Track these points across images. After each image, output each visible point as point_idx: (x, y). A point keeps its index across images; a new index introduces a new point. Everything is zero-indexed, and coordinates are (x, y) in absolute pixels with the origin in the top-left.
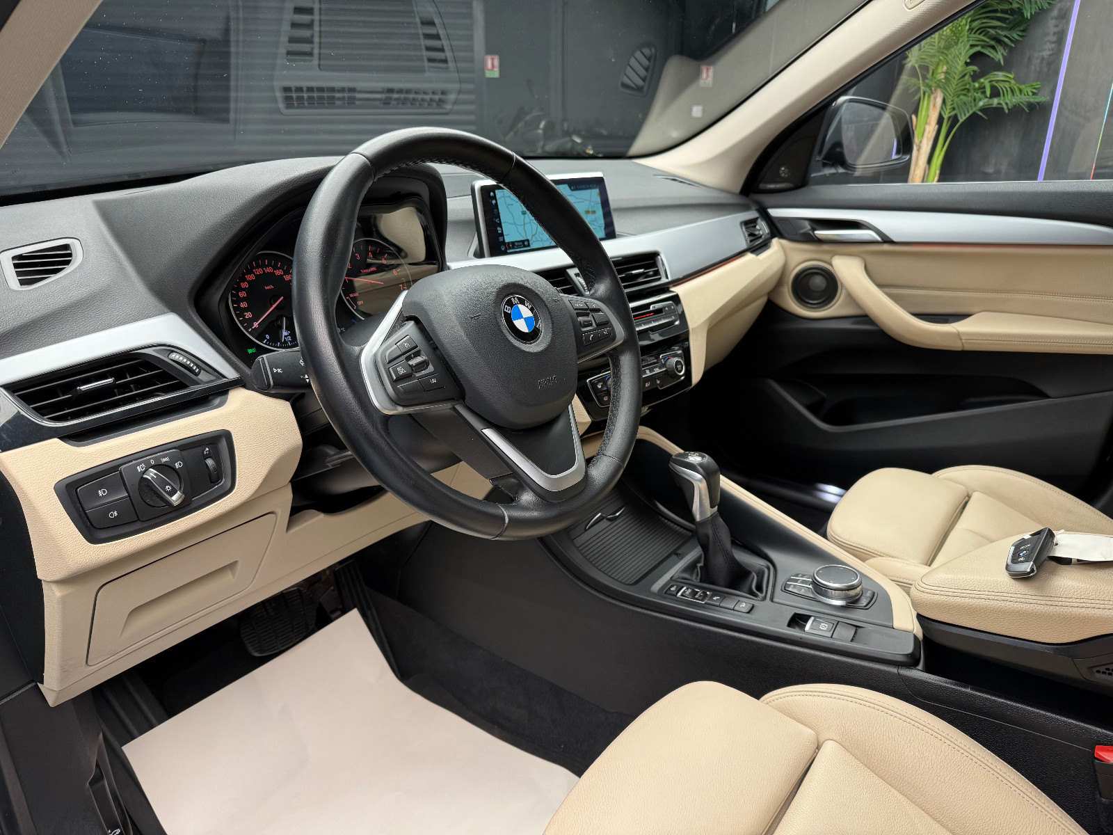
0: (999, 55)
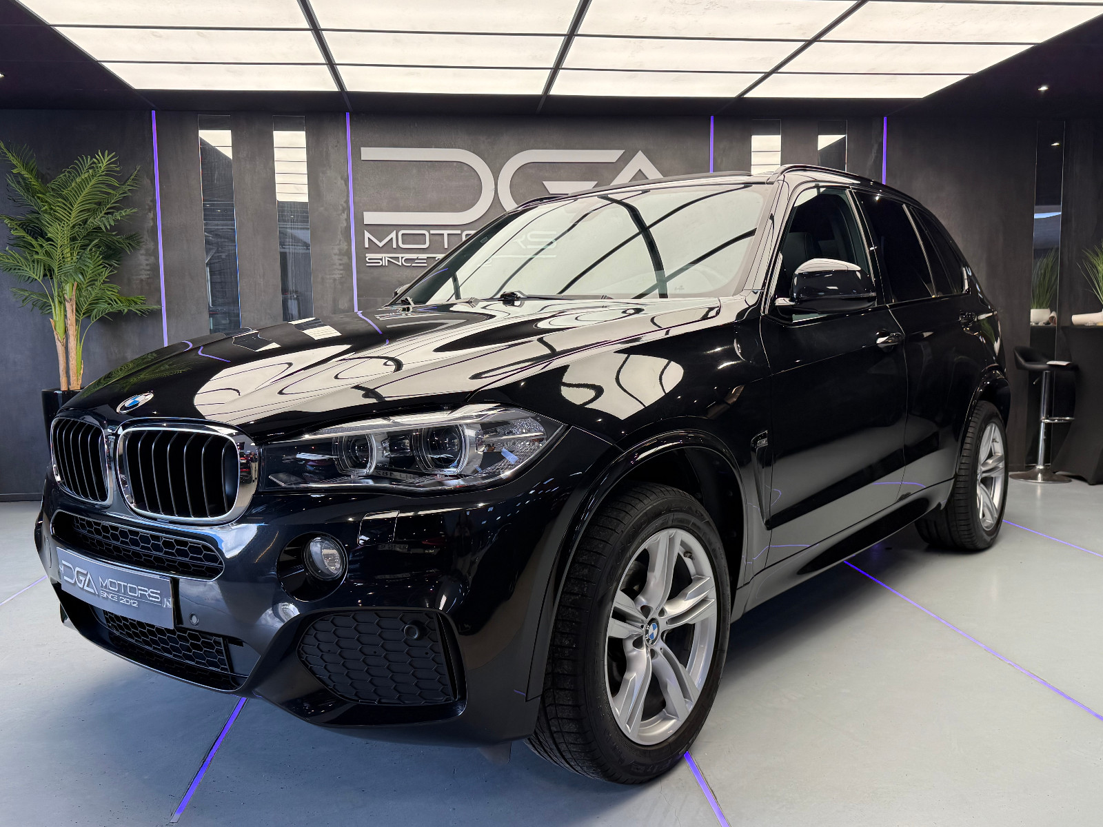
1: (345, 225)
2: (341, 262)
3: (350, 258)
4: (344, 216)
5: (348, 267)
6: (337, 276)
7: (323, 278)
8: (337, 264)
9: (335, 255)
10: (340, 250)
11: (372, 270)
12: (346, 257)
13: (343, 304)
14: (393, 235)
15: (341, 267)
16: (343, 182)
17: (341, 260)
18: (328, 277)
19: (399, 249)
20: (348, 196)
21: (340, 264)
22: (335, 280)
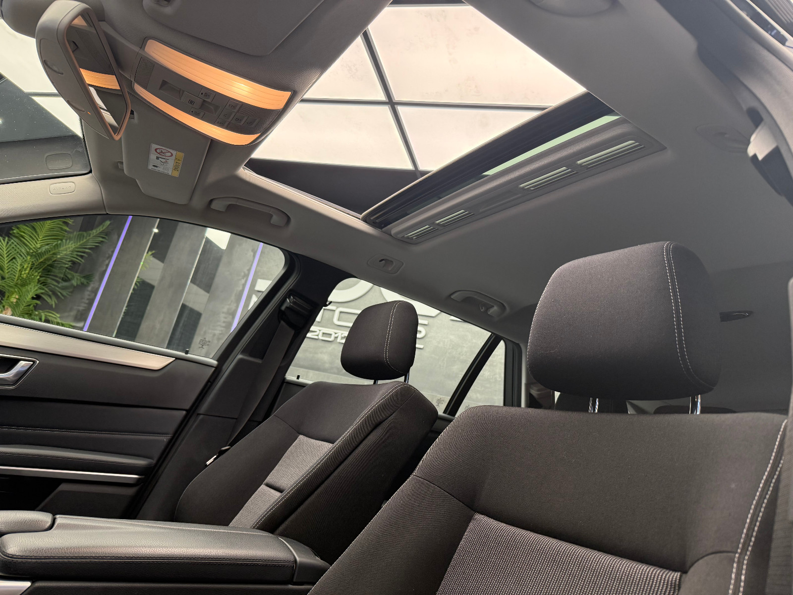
0: (53, 302)
1: (241, 288)
2: (225, 320)
3: (233, 318)
4: (243, 281)
6: (217, 332)
7: (205, 332)
8: (221, 321)
9: (223, 313)
10: (229, 310)
12: (231, 317)
15: (224, 325)
16: (252, 254)
17: (225, 318)
18: (210, 331)
20: (252, 265)
21: (224, 322)
22: (214, 335)
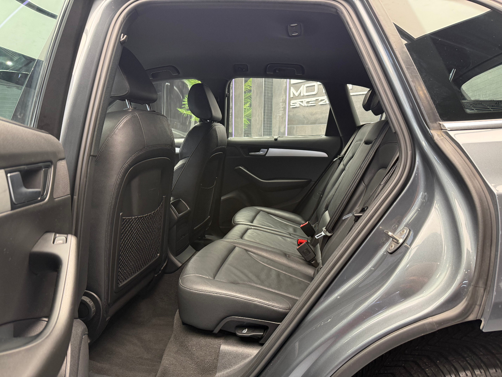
1: (285, 85)
3: (286, 104)
5: (285, 108)
6: (281, 114)
7: (276, 116)
8: (281, 108)
9: (281, 102)
10: (283, 100)
11: (294, 109)
12: (284, 104)
13: (282, 131)
14: (301, 88)
15: (282, 109)
17: (282, 105)
18: (278, 115)
19: (304, 97)
22: (280, 116)
